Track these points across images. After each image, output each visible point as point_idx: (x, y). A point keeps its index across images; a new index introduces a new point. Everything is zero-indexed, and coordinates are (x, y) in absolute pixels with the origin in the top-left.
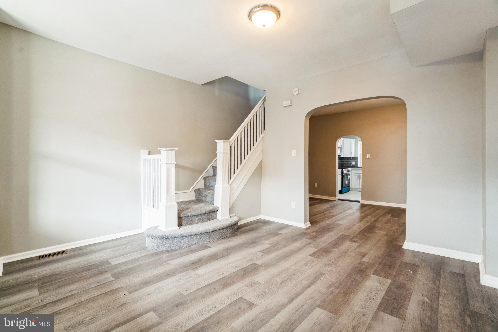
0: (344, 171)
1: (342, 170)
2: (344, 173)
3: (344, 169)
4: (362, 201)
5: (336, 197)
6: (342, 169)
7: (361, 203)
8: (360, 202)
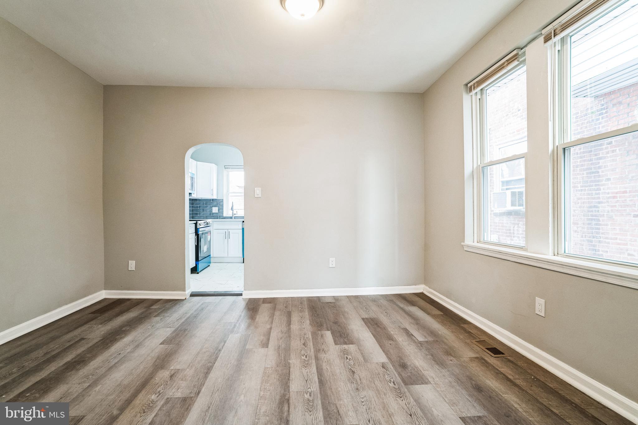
0: (201, 227)
1: (196, 224)
2: (200, 229)
3: (199, 222)
4: (247, 292)
5: (185, 291)
6: (195, 222)
7: (244, 296)
8: (241, 295)
